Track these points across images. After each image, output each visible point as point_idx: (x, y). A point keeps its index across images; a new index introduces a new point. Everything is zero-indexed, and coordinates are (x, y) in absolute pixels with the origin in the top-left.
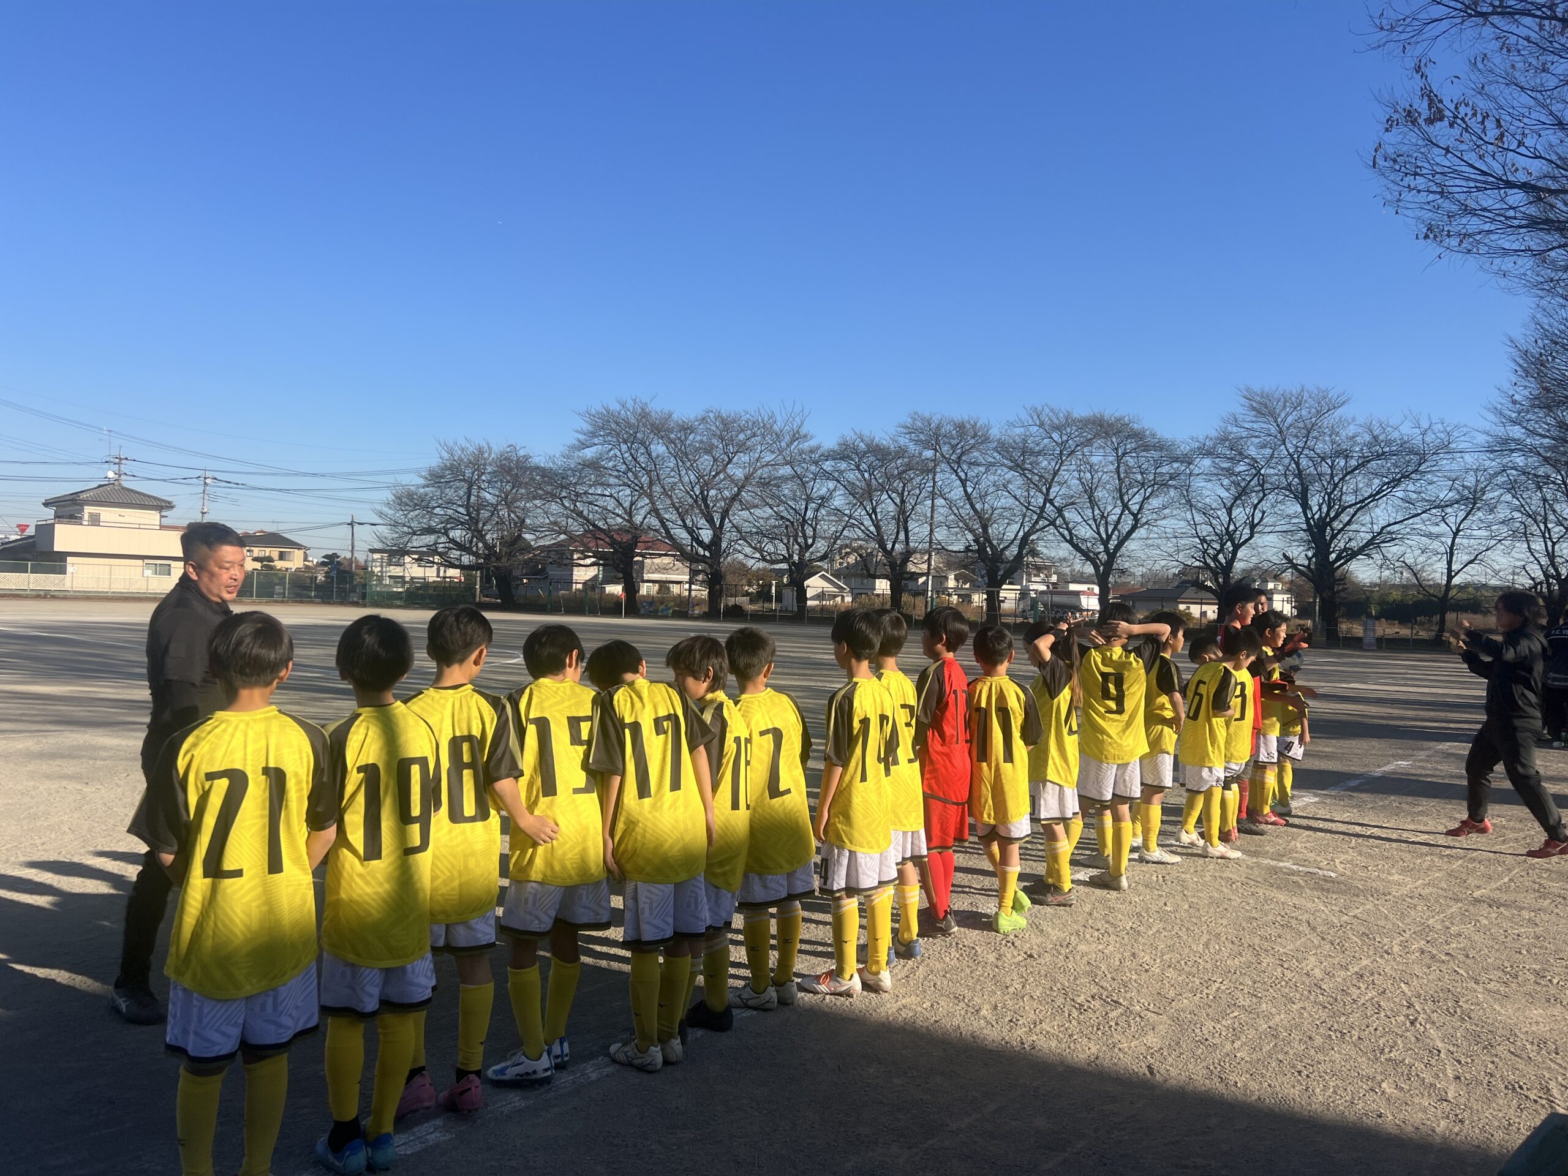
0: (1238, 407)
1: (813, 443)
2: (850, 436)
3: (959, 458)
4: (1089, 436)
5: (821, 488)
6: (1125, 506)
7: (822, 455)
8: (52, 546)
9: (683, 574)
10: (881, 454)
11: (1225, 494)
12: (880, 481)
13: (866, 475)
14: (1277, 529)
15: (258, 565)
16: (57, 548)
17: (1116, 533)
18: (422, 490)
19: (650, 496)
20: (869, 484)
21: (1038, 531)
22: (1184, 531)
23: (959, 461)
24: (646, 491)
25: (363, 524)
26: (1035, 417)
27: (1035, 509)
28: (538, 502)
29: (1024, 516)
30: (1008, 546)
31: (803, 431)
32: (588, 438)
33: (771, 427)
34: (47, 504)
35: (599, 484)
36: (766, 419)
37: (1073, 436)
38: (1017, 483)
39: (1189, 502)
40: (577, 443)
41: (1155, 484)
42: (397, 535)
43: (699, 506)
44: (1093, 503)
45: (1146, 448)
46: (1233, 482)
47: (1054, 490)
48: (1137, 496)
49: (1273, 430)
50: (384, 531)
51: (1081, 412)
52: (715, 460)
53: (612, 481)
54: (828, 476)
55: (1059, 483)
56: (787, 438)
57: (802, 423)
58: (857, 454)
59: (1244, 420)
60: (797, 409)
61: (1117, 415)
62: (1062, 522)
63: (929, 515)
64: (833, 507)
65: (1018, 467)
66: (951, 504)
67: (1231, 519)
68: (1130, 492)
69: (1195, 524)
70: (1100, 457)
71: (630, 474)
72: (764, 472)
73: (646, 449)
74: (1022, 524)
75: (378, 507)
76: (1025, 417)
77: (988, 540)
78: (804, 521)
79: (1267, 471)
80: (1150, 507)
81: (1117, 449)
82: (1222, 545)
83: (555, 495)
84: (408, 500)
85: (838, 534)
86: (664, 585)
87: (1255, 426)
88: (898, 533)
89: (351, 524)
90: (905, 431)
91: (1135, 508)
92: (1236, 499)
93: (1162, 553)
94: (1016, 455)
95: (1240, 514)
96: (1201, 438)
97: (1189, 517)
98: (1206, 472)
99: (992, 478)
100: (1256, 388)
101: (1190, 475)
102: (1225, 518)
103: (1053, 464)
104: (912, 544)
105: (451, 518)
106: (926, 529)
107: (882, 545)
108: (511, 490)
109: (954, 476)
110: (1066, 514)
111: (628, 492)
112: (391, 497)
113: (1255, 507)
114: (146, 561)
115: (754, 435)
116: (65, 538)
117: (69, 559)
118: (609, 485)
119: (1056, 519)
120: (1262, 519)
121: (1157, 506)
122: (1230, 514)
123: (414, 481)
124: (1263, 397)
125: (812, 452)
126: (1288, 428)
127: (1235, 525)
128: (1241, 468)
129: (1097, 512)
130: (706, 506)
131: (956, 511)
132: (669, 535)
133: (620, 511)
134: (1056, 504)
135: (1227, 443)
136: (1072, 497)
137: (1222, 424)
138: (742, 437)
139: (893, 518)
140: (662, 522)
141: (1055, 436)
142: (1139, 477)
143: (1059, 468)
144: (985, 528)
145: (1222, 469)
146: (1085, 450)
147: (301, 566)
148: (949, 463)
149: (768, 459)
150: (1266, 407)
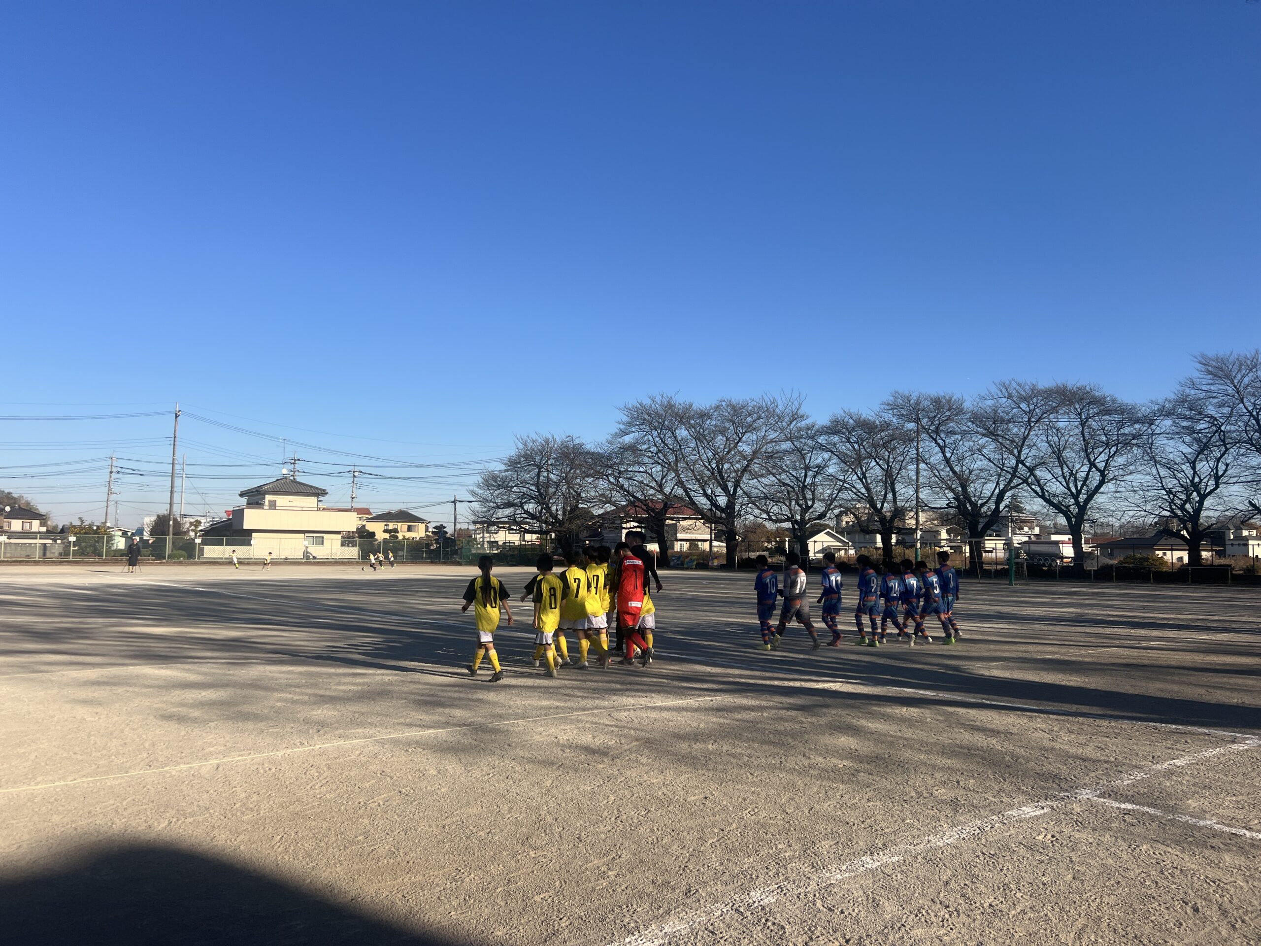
0: (1194, 371)
1: (808, 422)
2: (840, 413)
3: (937, 428)
4: (1054, 404)
5: (818, 458)
6: (1092, 464)
7: (817, 431)
8: (242, 525)
9: (705, 533)
10: (868, 427)
11: (1187, 450)
12: (868, 450)
13: (856, 446)
14: (1242, 479)
15: (387, 536)
16: (246, 526)
17: (1085, 487)
18: (504, 474)
19: (676, 471)
20: (858, 452)
21: (1012, 488)
22: (1150, 484)
23: (937, 431)
24: (673, 468)
25: (462, 501)
26: (1004, 390)
27: (1009, 469)
28: (590, 480)
29: (1000, 475)
30: (986, 502)
31: (801, 412)
32: (627, 427)
33: (774, 411)
34: (241, 495)
35: (636, 463)
36: (769, 404)
37: (1039, 405)
38: (990, 449)
39: (1153, 458)
40: (618, 431)
41: (1118, 443)
42: (486, 509)
43: (716, 479)
44: (1062, 463)
45: (1108, 412)
46: (1194, 439)
47: (1025, 451)
48: (1102, 455)
49: (1231, 390)
50: (476, 506)
51: (1045, 382)
52: (728, 439)
53: (646, 460)
54: (822, 448)
55: (1030, 447)
56: (787, 419)
57: (800, 405)
58: (847, 429)
59: (1201, 383)
60: (795, 395)
61: (1078, 385)
62: (1034, 479)
63: (914, 478)
64: (827, 473)
65: (991, 434)
66: (932, 468)
67: (1195, 473)
68: (1096, 451)
69: (1160, 478)
70: (1066, 422)
71: (660, 455)
72: (769, 448)
73: (673, 433)
74: (998, 483)
75: (471, 488)
76: (994, 390)
77: (967, 497)
78: (804, 487)
79: (1228, 428)
80: (1116, 464)
81: (1080, 414)
82: (1188, 496)
83: (602, 473)
84: (493, 482)
85: (834, 496)
86: (693, 542)
87: (1212, 388)
88: (886, 494)
89: (454, 502)
90: (890, 407)
91: (1101, 466)
92: (1199, 453)
93: (1129, 504)
94: (989, 423)
95: (1204, 467)
96: (1161, 401)
97: (1154, 471)
98: (1167, 431)
99: (966, 444)
100: (1211, 353)
101: (1152, 434)
102: (1189, 472)
103: (1023, 430)
104: (899, 504)
105: (524, 494)
106: (911, 491)
107: (873, 505)
108: (570, 470)
109: (933, 444)
110: (1038, 473)
111: (659, 468)
112: (481, 480)
113: (1218, 460)
114: (307, 535)
115: (759, 418)
116: (252, 519)
117: (254, 535)
118: (644, 464)
119: (1030, 478)
120: (1225, 471)
121: (1122, 463)
122: (1194, 468)
123: (498, 467)
124: (1218, 362)
125: (808, 428)
126: (1246, 388)
127: (1200, 478)
128: (1202, 425)
129: (1066, 469)
130: (722, 477)
131: (937, 474)
132: (693, 503)
133: (654, 484)
134: (1028, 464)
135: (1186, 405)
136: (1042, 457)
137: (1179, 388)
138: (749, 419)
139: (881, 480)
140: (686, 490)
141: (1023, 406)
142: (1104, 438)
143: (1028, 433)
144: (964, 487)
145: (1184, 428)
146: (1051, 416)
147: (423, 535)
148: (928, 433)
149: (772, 436)
150: (1222, 371)
